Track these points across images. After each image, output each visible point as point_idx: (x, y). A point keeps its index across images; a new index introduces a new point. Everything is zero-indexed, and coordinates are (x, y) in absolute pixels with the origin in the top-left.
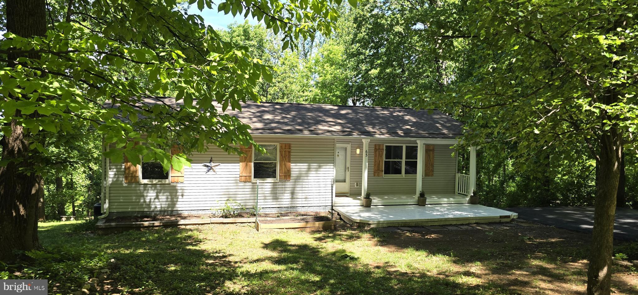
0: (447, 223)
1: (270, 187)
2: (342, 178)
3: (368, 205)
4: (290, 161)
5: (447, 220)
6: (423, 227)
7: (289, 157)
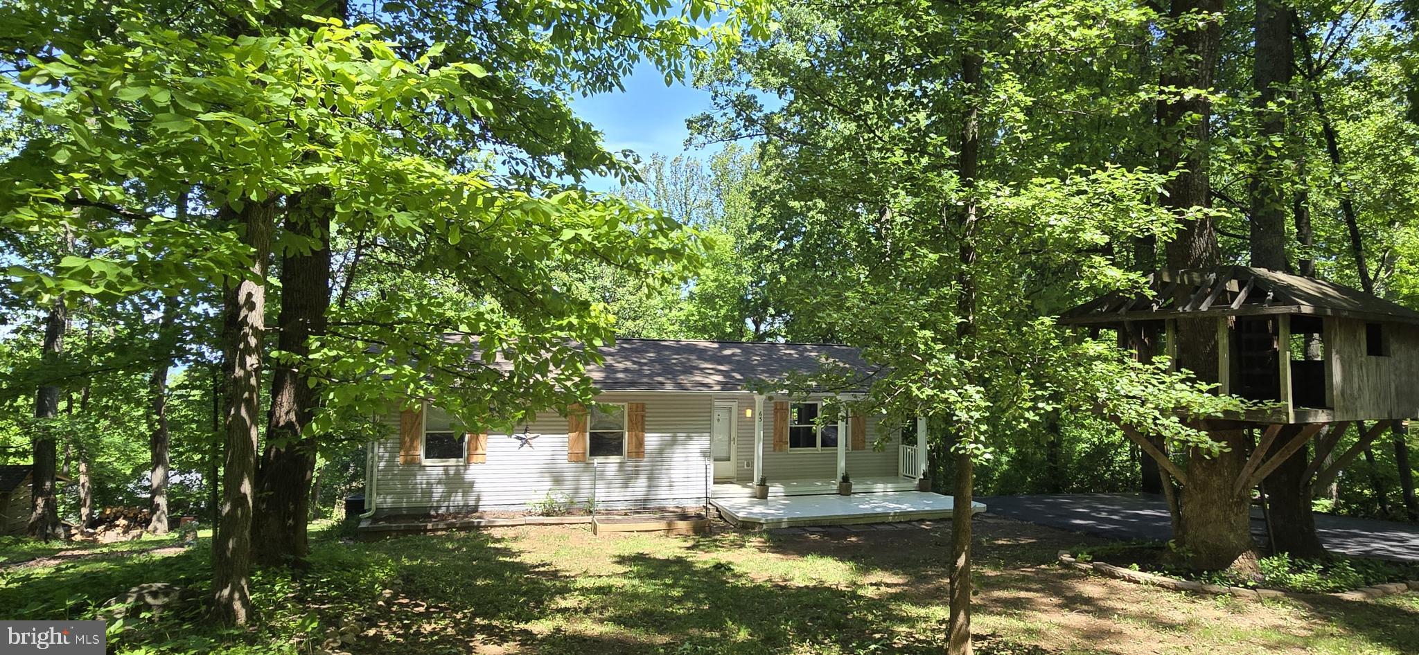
0: (878, 520)
1: (614, 469)
2: (725, 455)
3: (762, 495)
4: (643, 430)
5: (877, 515)
6: (841, 526)
7: (643, 424)
